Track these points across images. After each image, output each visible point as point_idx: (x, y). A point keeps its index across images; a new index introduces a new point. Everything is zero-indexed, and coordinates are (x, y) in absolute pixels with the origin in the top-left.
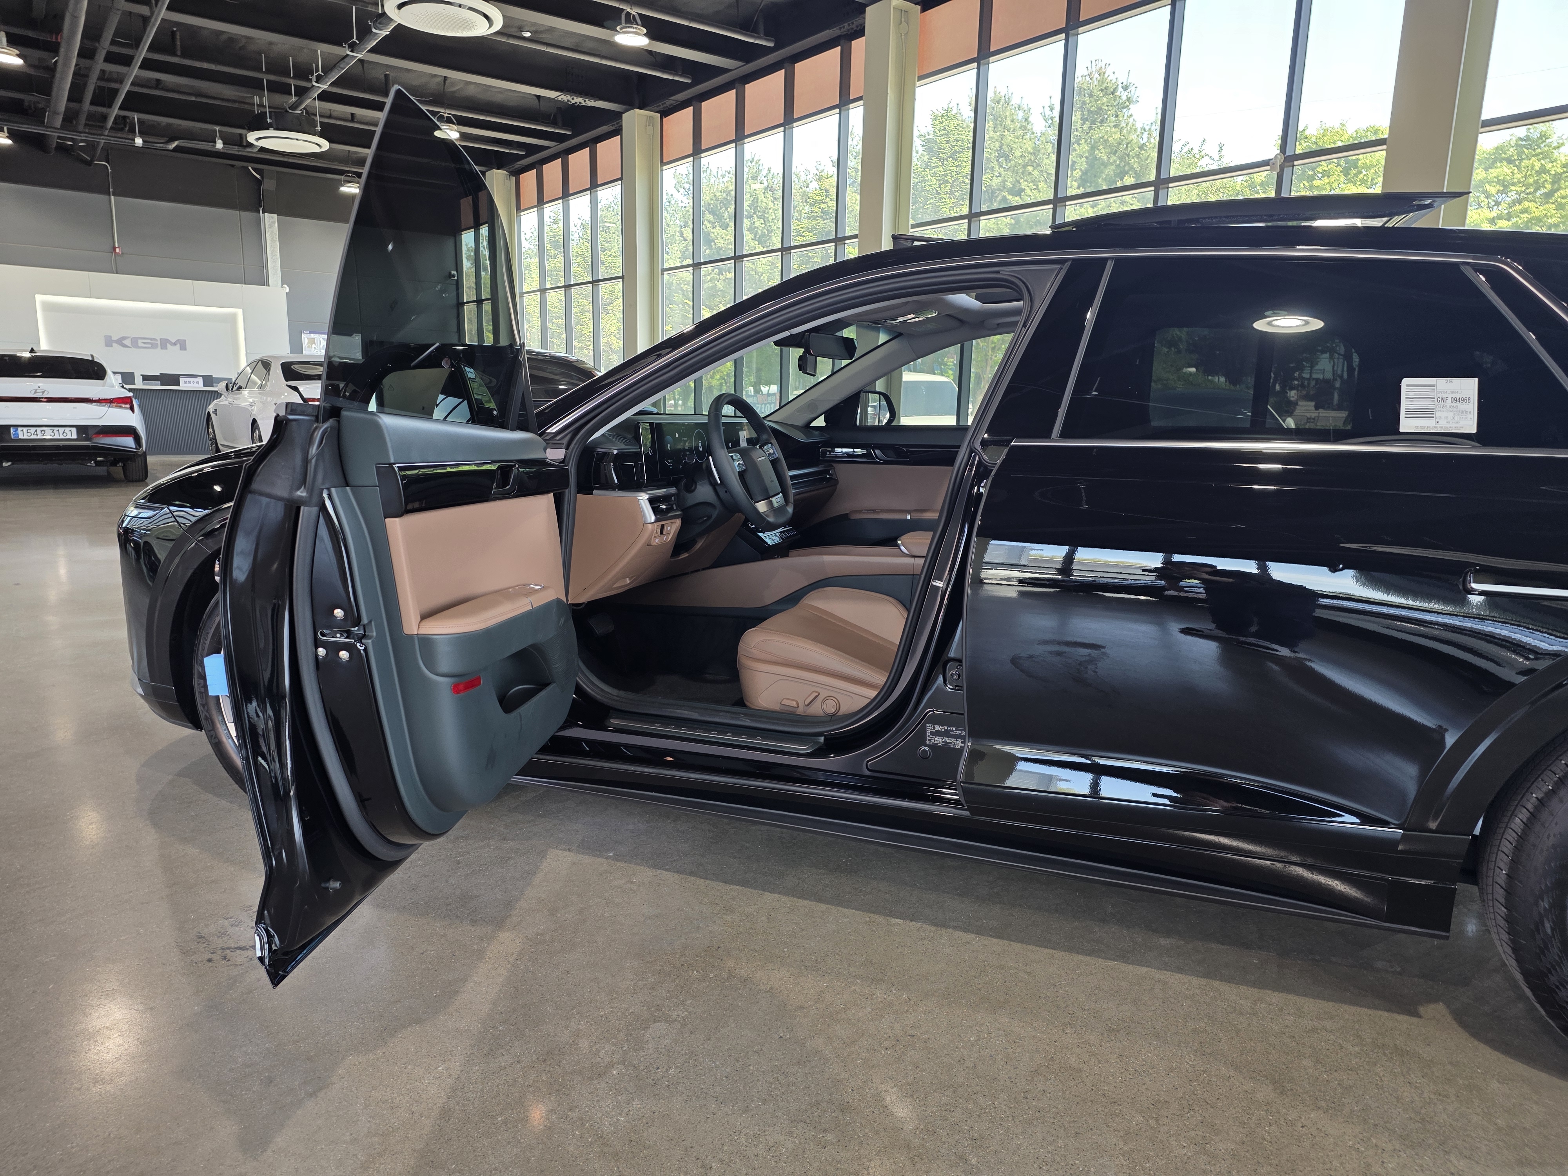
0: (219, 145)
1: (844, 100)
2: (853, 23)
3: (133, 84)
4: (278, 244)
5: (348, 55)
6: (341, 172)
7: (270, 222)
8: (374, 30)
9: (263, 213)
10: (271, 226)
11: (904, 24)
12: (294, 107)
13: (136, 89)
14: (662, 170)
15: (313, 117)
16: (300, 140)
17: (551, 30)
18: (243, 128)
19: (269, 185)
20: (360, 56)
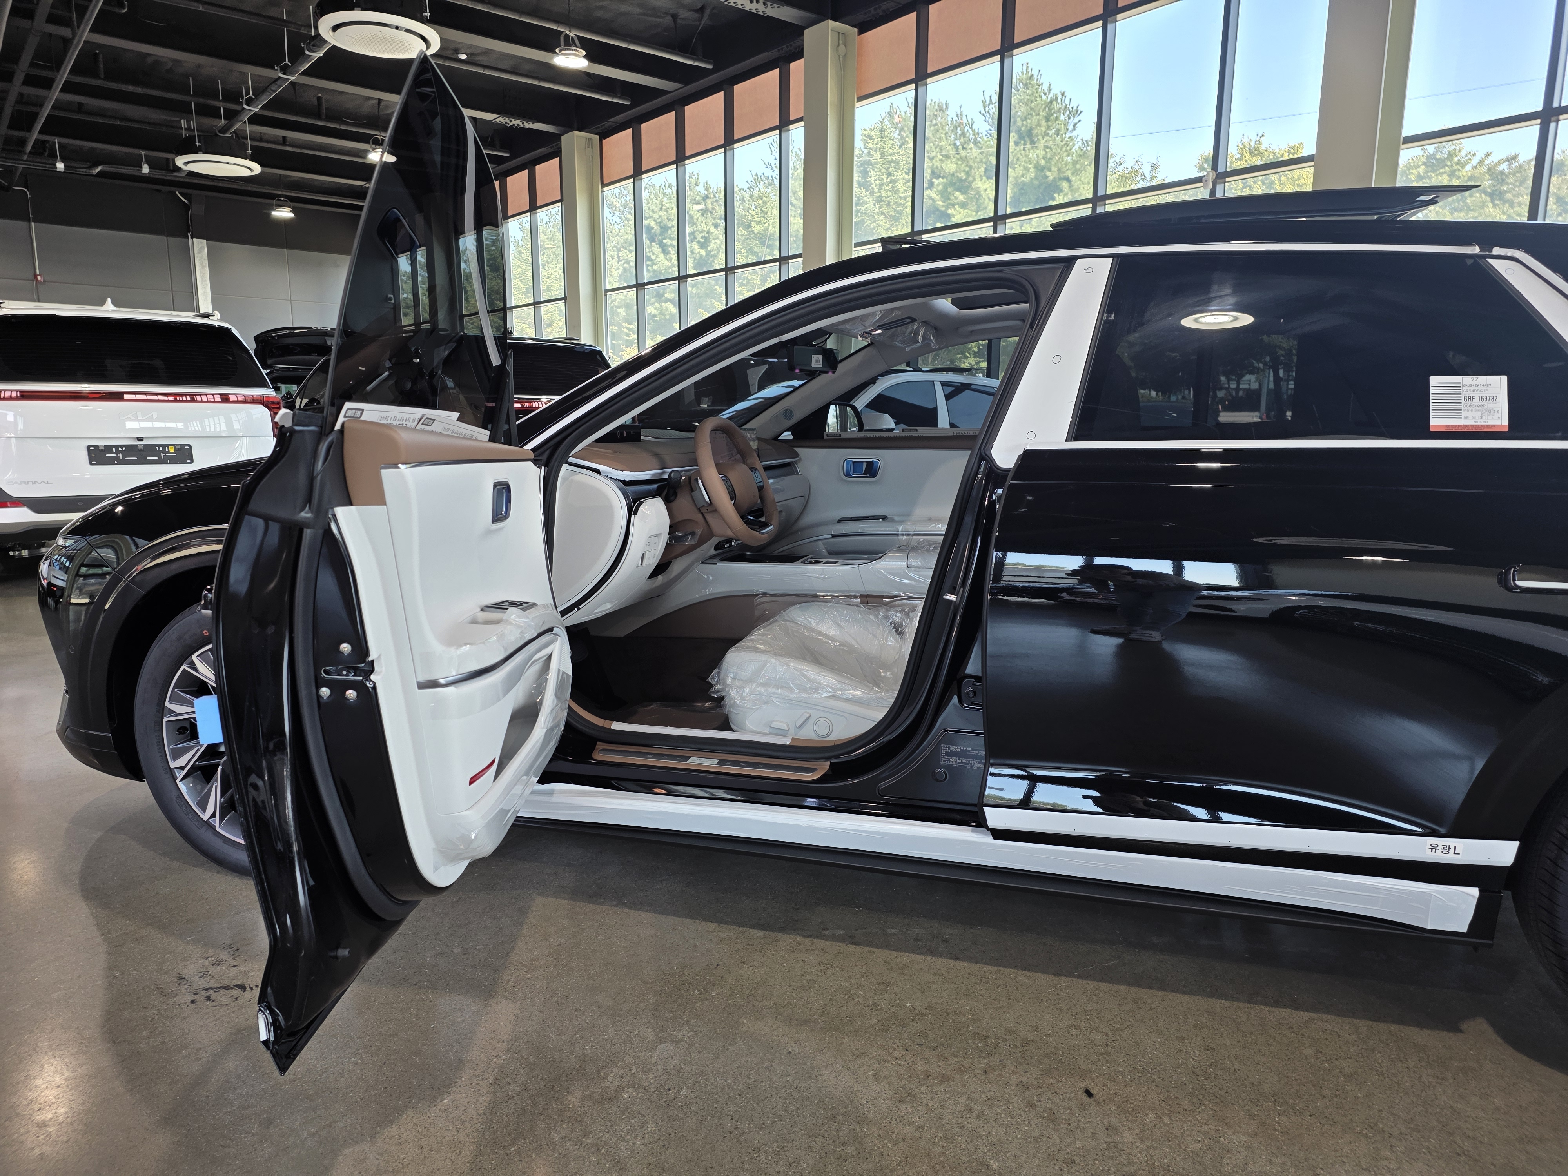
0: (146, 169)
1: (784, 123)
2: (791, 45)
3: (53, 107)
4: (207, 269)
5: (280, 78)
6: (272, 197)
7: (200, 248)
8: (307, 52)
9: (192, 238)
10: (200, 252)
11: (842, 47)
12: (224, 130)
13: (57, 113)
14: (602, 192)
15: (243, 140)
16: (231, 164)
17: (488, 52)
18: (171, 152)
19: (197, 210)
20: (292, 78)
